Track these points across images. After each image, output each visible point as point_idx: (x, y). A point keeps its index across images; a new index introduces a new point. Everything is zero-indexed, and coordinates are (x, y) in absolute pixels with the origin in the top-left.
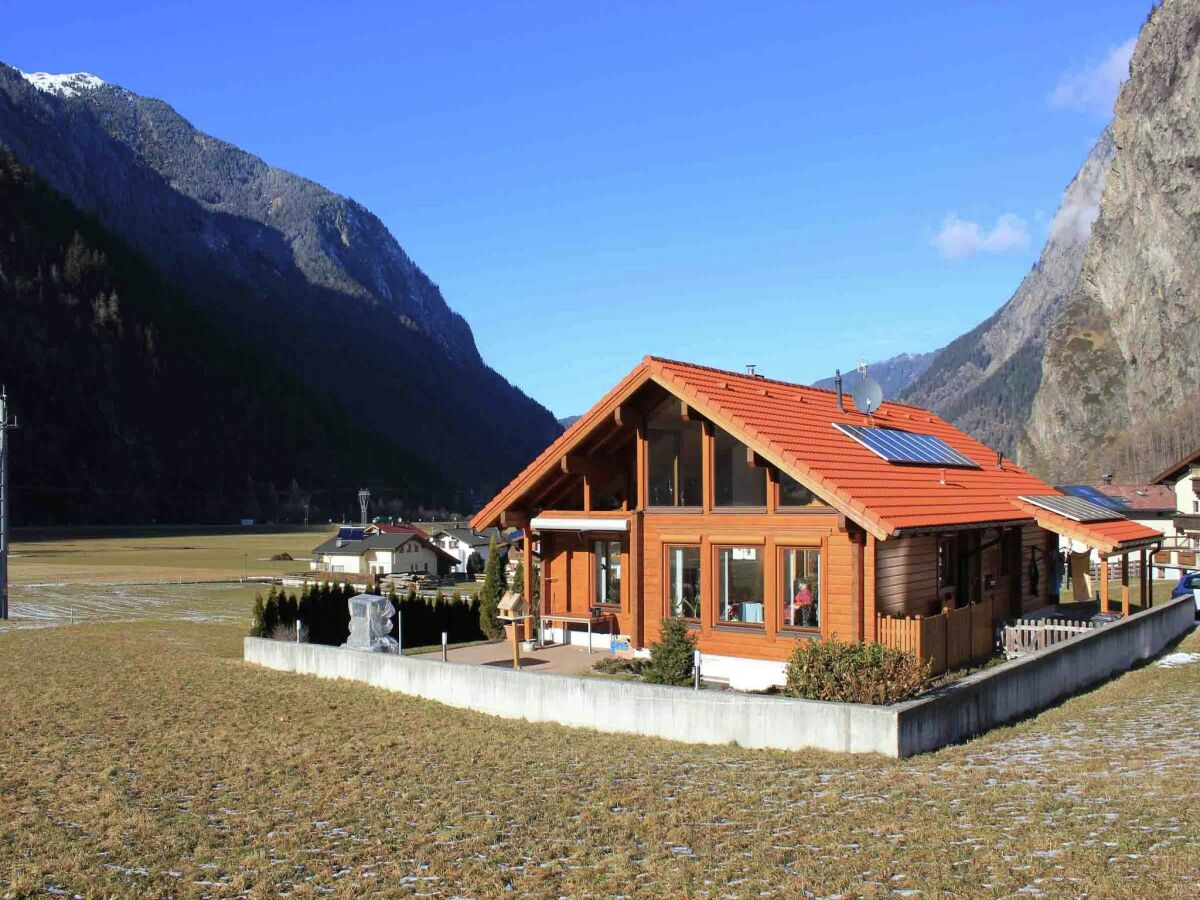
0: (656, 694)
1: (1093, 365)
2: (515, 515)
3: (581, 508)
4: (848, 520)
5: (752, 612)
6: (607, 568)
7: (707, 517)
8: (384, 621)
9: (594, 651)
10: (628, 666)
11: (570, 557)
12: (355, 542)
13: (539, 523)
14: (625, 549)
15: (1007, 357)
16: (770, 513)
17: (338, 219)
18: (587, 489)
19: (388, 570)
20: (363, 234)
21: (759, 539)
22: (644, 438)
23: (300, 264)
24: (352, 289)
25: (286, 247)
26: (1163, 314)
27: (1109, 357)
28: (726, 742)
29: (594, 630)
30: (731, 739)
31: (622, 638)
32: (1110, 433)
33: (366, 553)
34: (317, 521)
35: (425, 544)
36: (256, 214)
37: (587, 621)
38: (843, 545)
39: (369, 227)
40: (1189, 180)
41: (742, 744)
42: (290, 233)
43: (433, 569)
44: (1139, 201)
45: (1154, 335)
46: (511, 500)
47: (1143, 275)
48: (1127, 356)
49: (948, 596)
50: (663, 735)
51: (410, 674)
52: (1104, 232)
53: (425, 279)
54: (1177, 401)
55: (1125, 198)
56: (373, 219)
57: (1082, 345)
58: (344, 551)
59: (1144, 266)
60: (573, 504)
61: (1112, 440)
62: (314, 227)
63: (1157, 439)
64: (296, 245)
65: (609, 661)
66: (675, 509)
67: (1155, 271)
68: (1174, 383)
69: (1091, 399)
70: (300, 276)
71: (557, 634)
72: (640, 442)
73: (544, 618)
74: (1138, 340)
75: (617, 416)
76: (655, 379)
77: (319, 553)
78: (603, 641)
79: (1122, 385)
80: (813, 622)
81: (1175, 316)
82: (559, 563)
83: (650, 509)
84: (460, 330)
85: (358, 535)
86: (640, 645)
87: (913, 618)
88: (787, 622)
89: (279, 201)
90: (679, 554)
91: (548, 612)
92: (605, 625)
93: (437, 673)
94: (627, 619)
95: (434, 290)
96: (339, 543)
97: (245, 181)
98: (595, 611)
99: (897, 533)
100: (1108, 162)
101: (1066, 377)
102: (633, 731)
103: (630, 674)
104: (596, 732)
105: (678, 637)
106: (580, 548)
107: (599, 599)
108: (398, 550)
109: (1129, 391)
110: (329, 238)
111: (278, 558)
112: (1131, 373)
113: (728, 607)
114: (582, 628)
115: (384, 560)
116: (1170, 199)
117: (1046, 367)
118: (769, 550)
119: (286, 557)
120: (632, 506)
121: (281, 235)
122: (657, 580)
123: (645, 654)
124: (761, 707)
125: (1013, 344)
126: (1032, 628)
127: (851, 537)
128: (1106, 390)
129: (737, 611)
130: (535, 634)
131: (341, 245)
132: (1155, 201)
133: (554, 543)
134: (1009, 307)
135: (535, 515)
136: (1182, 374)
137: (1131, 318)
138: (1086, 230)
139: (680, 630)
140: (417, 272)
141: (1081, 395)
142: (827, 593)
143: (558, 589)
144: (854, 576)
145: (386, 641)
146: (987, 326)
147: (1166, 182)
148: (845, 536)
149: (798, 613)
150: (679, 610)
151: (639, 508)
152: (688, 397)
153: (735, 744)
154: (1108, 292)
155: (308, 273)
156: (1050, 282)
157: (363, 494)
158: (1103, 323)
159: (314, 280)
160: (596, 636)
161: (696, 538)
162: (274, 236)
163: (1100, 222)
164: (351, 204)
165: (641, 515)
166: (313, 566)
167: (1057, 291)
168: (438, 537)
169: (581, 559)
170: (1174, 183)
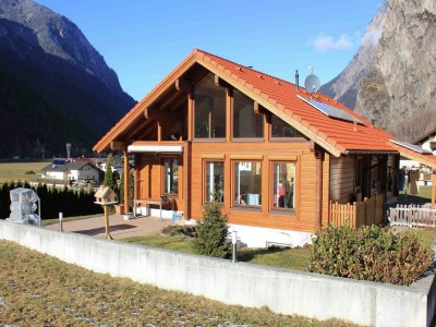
0: (201, 264)
1: (377, 97)
2: (119, 143)
3: (156, 140)
4: (316, 144)
5: (253, 199)
6: (171, 174)
7: (228, 144)
8: (32, 203)
9: (164, 220)
10: (182, 231)
11: (150, 168)
12: (62, 166)
13: (132, 148)
14: (181, 163)
15: (342, 93)
16: (267, 141)
17: (58, 25)
18: (159, 128)
19: (76, 178)
20: (70, 32)
21: (260, 157)
22: (192, 98)
23: (41, 44)
24: (64, 56)
25: (34, 36)
26: (406, 78)
27: (383, 95)
28: (259, 306)
29: (163, 208)
30: (263, 304)
31: (179, 213)
32: (383, 126)
33: (66, 171)
34: (48, 157)
35: (94, 167)
36: (20, 21)
37: (159, 203)
38: (311, 160)
39: (72, 29)
40: (418, 23)
41: (272, 309)
42: (36, 30)
43: (97, 178)
44: (398, 31)
45: (402, 87)
46: (116, 135)
47: (398, 62)
48: (391, 95)
49: (358, 191)
50: (207, 296)
51: (41, 238)
52: (383, 43)
53: (97, 53)
54: (410, 114)
55: (392, 29)
56: (74, 25)
57: (374, 90)
58: (56, 169)
59: (398, 57)
60: (152, 138)
61: (384, 129)
62: (47, 28)
63: (403, 129)
64: (39, 36)
65: (171, 228)
66: (210, 139)
67: (403, 60)
68: (409, 106)
69: (376, 112)
70: (41, 49)
71: (143, 210)
72: (190, 101)
73: (136, 202)
74: (396, 88)
75: (177, 85)
76: (199, 62)
77: (45, 170)
78: (168, 214)
79: (388, 107)
80: (290, 206)
81: (410, 79)
82: (145, 171)
83: (195, 140)
84: (113, 76)
85: (62, 163)
86: (189, 217)
87: (352, 204)
88: (275, 205)
89: (30, 16)
90: (212, 166)
91: (138, 198)
92: (169, 205)
93: (56, 239)
94: (181, 202)
95: (101, 58)
96: (54, 166)
97: (14, 5)
98: (164, 198)
99: (347, 152)
100: (386, 15)
101: (366, 103)
102: (184, 290)
103: (183, 235)
104: (157, 289)
105: (215, 217)
106: (157, 163)
107: (166, 191)
108: (81, 169)
109: (391, 109)
110: (54, 33)
111: (28, 173)
112: (392, 102)
113: (239, 197)
114: (156, 207)
115: (74, 174)
116: (410, 30)
117: (359, 98)
118: (266, 162)
119: (32, 173)
120: (185, 138)
121: (31, 30)
122: (199, 181)
123: (192, 223)
124: (290, 281)
125: (344, 89)
126: (405, 209)
127: (316, 155)
128: (382, 108)
129: (245, 198)
130: (131, 210)
131: (59, 37)
132: (404, 31)
133: (141, 160)
134: (344, 73)
135: (130, 144)
136: (412, 103)
137: (393, 79)
138: (376, 42)
139: (217, 213)
140: (94, 49)
141: (372, 110)
142: (299, 188)
143: (144, 185)
144: (317, 179)
145: (32, 216)
146: (334, 81)
147: (409, 23)
148: (313, 155)
149: (281, 199)
150: (212, 198)
151: (189, 139)
152: (219, 72)
153: (267, 309)
154: (384, 68)
155: (45, 49)
156: (361, 64)
157: (68, 145)
158: (382, 81)
159: (47, 51)
160: (164, 212)
161: (222, 156)
162: (28, 30)
163: (382, 38)
164: (64, 18)
165: (190, 143)
166: (43, 177)
167: (363, 67)
168: (99, 164)
169: (157, 169)
170: (412, 24)
